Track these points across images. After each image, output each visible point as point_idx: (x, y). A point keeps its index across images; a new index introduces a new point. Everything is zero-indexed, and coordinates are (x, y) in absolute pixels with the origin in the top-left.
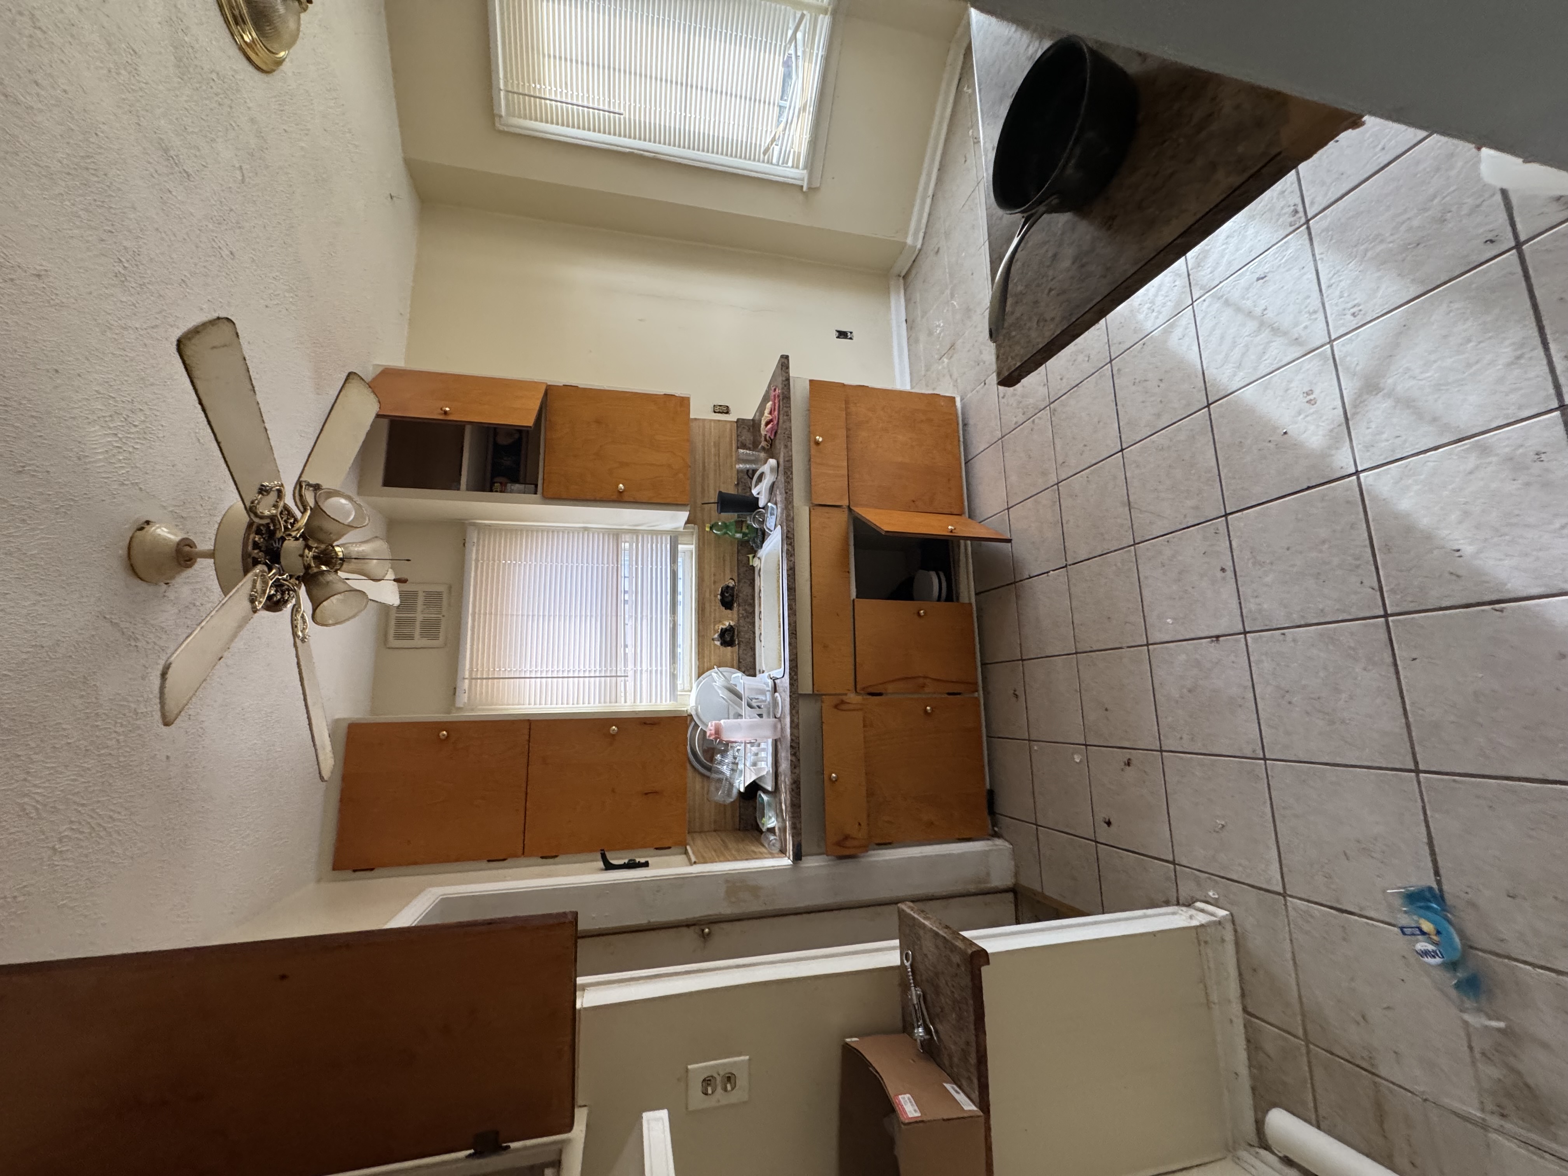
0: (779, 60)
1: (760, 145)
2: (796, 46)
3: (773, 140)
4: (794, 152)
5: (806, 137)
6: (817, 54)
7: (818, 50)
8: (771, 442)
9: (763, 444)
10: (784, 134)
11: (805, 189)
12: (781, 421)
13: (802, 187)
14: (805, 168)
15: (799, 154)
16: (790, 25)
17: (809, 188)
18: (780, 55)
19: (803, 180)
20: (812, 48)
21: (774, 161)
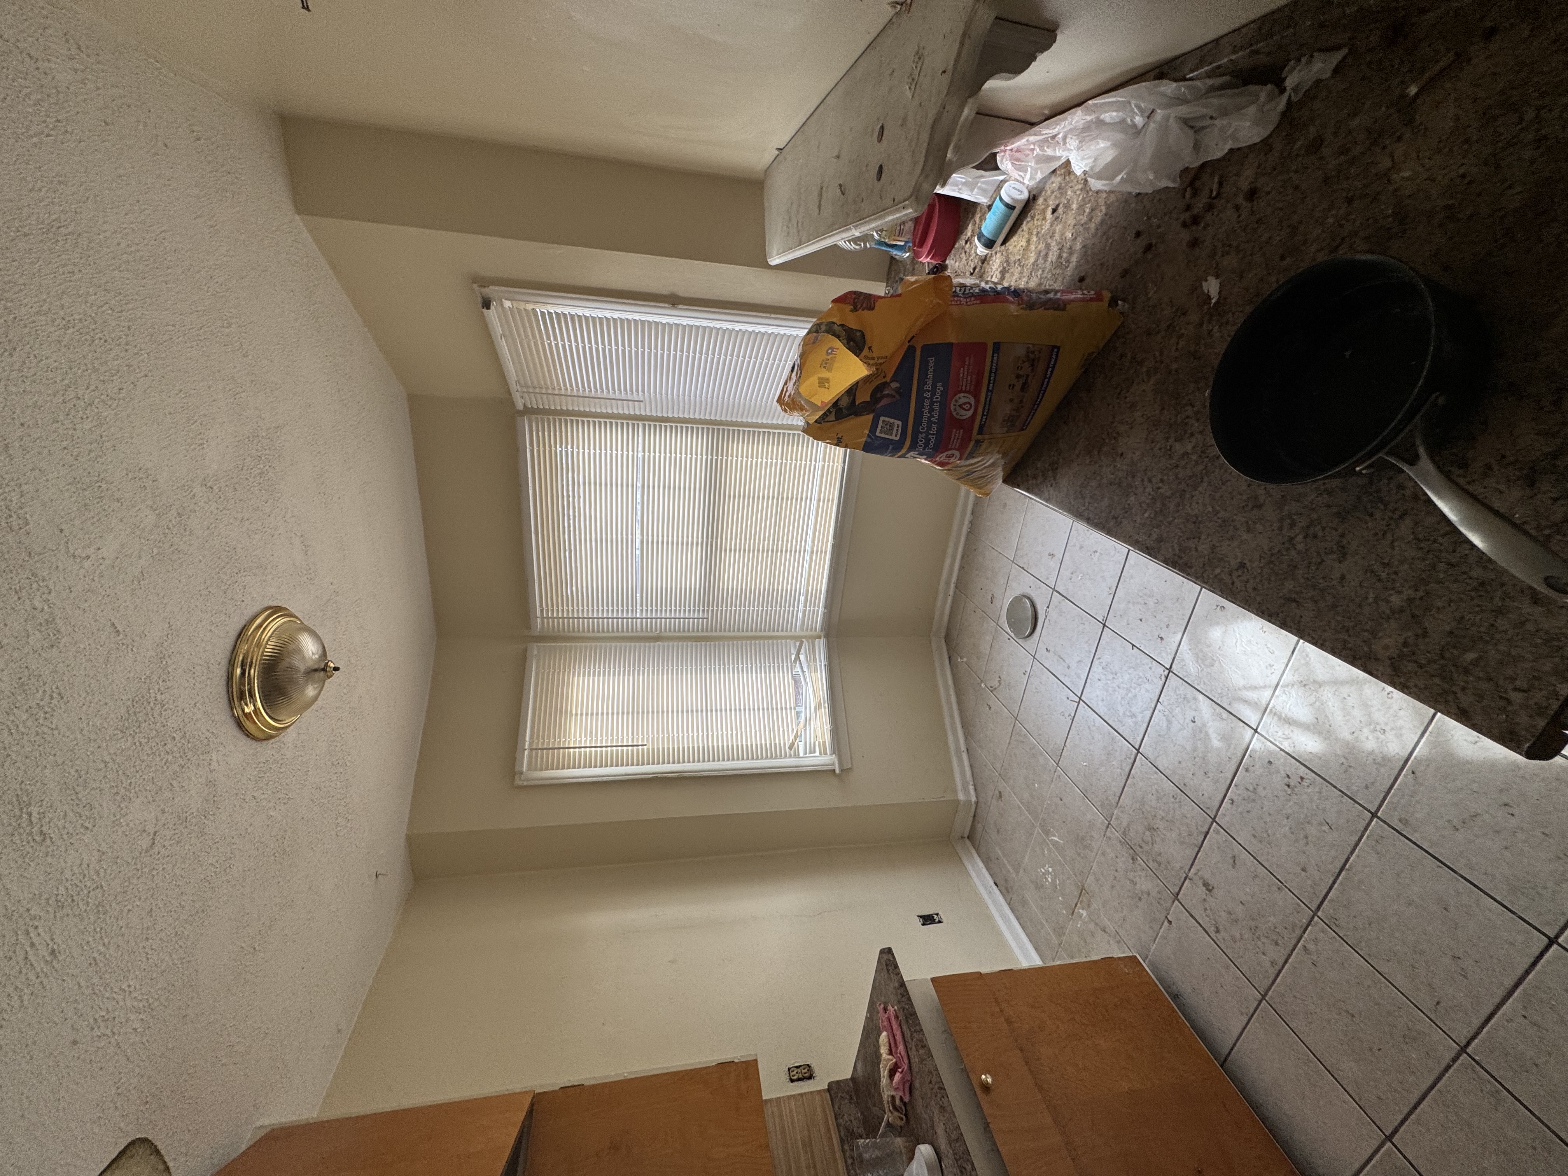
0: (788, 677)
1: (785, 744)
2: (801, 663)
3: (796, 736)
4: (819, 743)
5: (827, 727)
6: (821, 666)
7: (820, 661)
8: (906, 1109)
9: (889, 1117)
10: (805, 730)
11: (837, 771)
12: (915, 1060)
13: (834, 770)
14: (833, 752)
15: (824, 742)
16: (793, 651)
17: (842, 770)
18: (788, 672)
19: (833, 764)
20: (815, 661)
21: (801, 755)
